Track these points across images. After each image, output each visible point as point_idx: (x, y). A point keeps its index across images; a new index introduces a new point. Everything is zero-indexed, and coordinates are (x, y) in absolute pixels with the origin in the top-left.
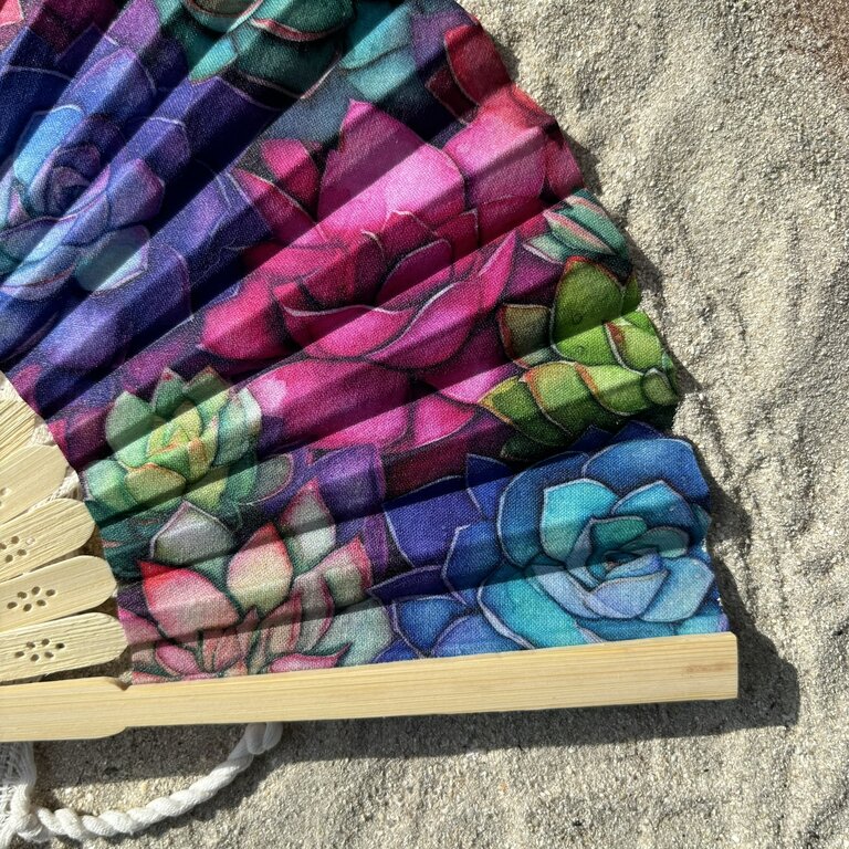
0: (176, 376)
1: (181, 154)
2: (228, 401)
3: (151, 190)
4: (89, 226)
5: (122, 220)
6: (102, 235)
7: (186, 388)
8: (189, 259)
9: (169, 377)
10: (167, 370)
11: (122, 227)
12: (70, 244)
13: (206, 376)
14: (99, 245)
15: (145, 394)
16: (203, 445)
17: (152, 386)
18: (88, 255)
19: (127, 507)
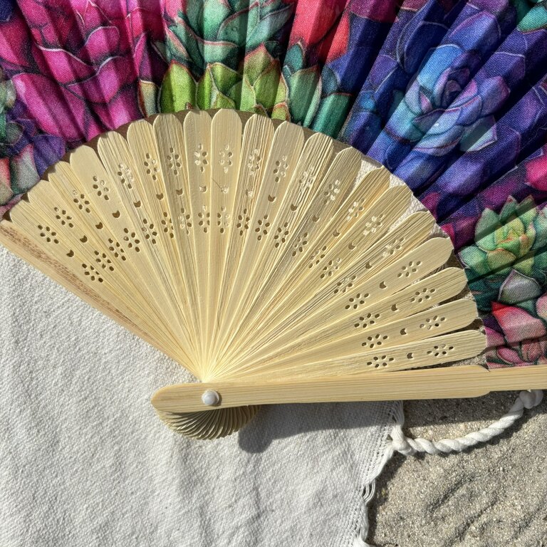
0: (514, 200)
1: (521, 74)
2: (538, 214)
3: (504, 95)
4: (471, 115)
5: (487, 112)
6: (477, 120)
7: (518, 207)
8: (523, 135)
9: (511, 200)
10: (510, 197)
11: (487, 116)
12: (460, 124)
13: (529, 200)
14: (474, 126)
15: (497, 210)
16: (528, 239)
17: (502, 205)
18: (468, 131)
19: (485, 272)
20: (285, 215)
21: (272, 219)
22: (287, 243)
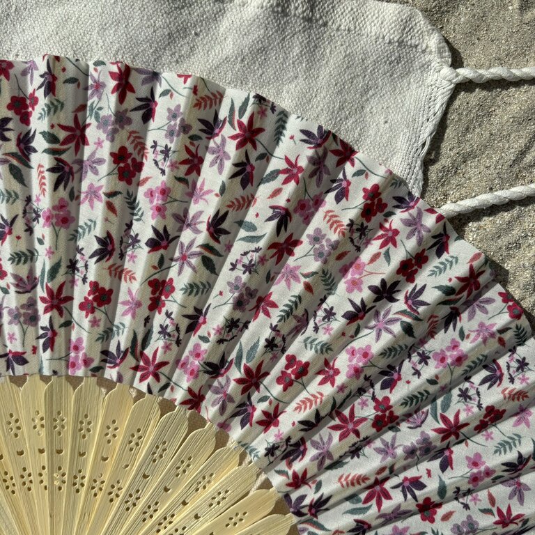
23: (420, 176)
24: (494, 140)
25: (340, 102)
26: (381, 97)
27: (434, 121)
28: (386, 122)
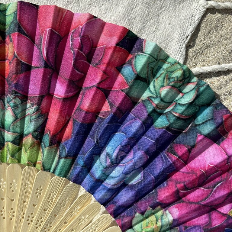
0: (151, 209)
1: (154, 149)
2: (163, 214)
3: (146, 159)
4: (130, 169)
5: (138, 167)
6: (133, 171)
7: (153, 211)
8: (155, 178)
9: (149, 209)
10: (149, 207)
11: (137, 169)
12: (124, 174)
13: (159, 208)
14: (131, 173)
15: (142, 213)
16: (158, 227)
17: (145, 211)
18: (128, 176)
20: (40, 214)
21: (35, 215)
22: (42, 226)
23: (184, 53)
24: (223, 39)
25: (147, 12)
26: (168, 12)
27: (194, 26)
28: (169, 24)
